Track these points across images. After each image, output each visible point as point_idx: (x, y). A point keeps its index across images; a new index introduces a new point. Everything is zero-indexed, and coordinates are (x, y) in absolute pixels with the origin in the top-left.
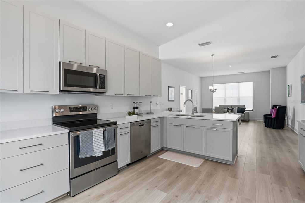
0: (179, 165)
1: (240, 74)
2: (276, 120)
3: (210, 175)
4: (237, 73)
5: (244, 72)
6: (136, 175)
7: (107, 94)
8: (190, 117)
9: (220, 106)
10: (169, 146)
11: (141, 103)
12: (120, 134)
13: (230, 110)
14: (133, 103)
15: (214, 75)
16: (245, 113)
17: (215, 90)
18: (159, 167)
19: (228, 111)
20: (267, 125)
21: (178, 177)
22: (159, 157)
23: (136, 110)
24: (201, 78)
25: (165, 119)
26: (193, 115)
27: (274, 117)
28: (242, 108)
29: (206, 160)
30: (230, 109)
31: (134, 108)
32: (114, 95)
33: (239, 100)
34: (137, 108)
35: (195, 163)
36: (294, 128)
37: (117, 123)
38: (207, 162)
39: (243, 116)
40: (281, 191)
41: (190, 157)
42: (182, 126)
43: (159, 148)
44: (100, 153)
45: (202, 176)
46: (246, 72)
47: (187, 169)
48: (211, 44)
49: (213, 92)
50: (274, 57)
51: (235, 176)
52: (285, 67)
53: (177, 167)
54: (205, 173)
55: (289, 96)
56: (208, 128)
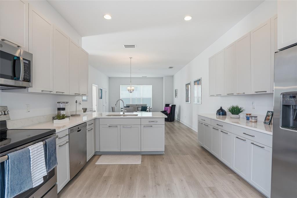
0: (122, 166)
1: (143, 78)
2: (170, 115)
3: (155, 167)
4: (141, 76)
5: (146, 77)
6: (85, 193)
7: (30, 90)
8: (122, 116)
10: (102, 150)
11: (67, 103)
12: (59, 146)
14: (58, 103)
15: (132, 76)
17: (132, 91)
18: (105, 174)
21: (131, 178)
22: (96, 164)
23: (62, 112)
24: (109, 78)
25: (97, 121)
26: (124, 115)
27: (169, 113)
28: (145, 107)
29: (142, 155)
31: (59, 109)
32: (41, 92)
34: (64, 109)
35: (137, 161)
36: (180, 120)
37: (55, 132)
38: (144, 157)
40: (200, 163)
41: (128, 156)
42: (119, 126)
43: (93, 154)
44: (39, 181)
45: (150, 171)
46: (148, 76)
47: (133, 167)
48: (135, 47)
49: (131, 92)
50: (171, 68)
51: (171, 162)
52: (173, 76)
53: (122, 168)
54: (150, 166)
55: (176, 97)
56: (144, 125)
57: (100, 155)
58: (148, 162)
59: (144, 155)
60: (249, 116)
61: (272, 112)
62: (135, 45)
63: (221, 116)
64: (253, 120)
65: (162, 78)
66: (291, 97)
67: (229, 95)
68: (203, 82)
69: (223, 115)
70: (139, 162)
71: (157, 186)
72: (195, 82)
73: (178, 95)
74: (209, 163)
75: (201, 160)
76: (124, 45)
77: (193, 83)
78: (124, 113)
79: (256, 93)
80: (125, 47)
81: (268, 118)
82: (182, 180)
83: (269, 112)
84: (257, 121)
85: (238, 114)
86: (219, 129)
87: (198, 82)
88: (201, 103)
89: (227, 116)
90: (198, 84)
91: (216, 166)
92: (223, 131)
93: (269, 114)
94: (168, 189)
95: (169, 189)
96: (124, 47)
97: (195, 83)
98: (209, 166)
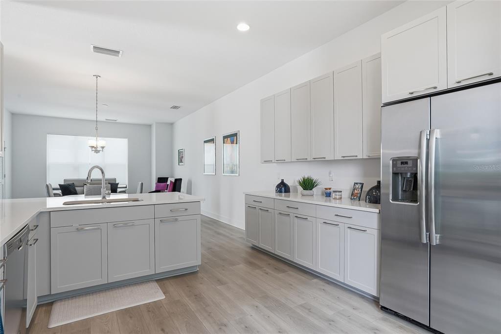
3: (197, 297)
5: (116, 120)
9: (65, 180)
10: (59, 287)
17: (100, 149)
21: (163, 330)
24: (13, 115)
28: (113, 184)
29: (158, 281)
35: (153, 294)
38: (164, 284)
47: (153, 308)
48: (118, 56)
49: (97, 151)
50: (175, 107)
51: (220, 282)
52: (172, 124)
53: (131, 317)
54: (187, 298)
55: (180, 164)
56: (161, 219)
57: (51, 304)
58: (177, 291)
59: (162, 280)
60: (328, 191)
61: (360, 183)
62: (121, 52)
63: (283, 194)
64: (338, 197)
65: (150, 126)
66: (402, 163)
67: (299, 161)
68: (241, 137)
69: (285, 192)
70: (160, 296)
71: (223, 328)
72: (225, 137)
73: (186, 159)
74: (277, 269)
75: (265, 269)
76: (92, 46)
77: (220, 140)
78: (104, 197)
79: (342, 158)
80: (94, 51)
81: (356, 191)
82: (257, 307)
83: (357, 184)
84: (341, 197)
85: (311, 189)
86: (290, 214)
87: (232, 138)
88: (238, 175)
89: (291, 193)
90: (232, 142)
91: (291, 273)
92: (299, 216)
93: (357, 186)
94: (244, 326)
95: (246, 327)
96: (92, 50)
97: (226, 140)
98: (281, 274)
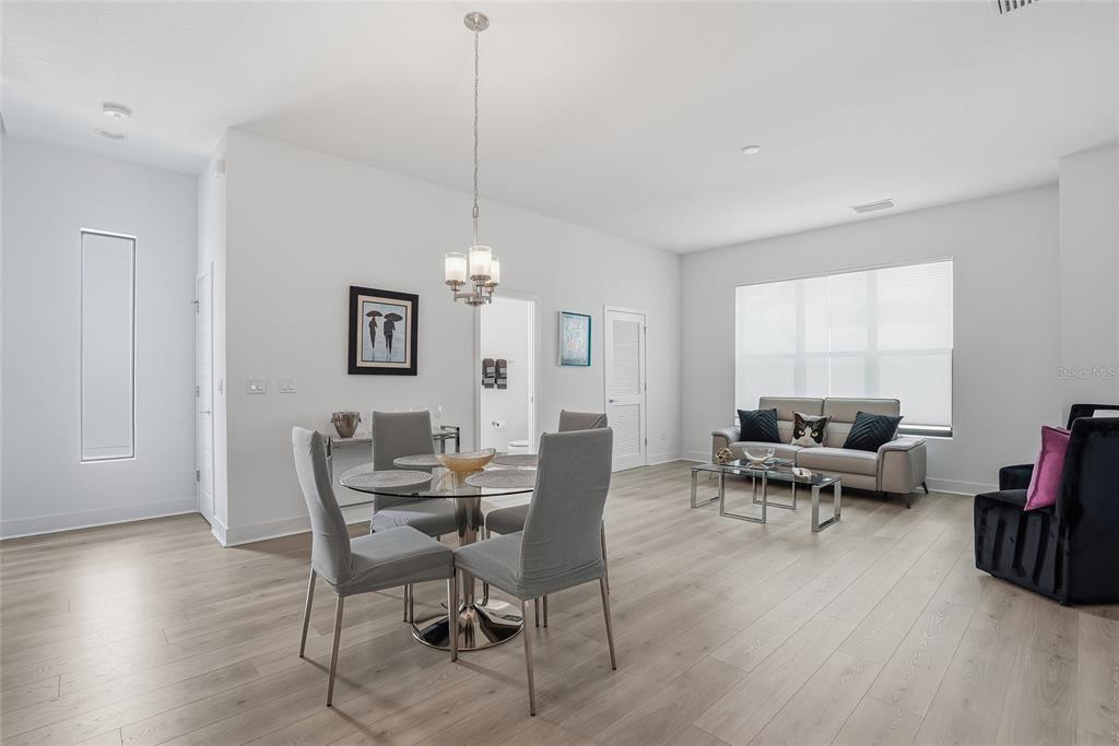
2: (1054, 528)
5: (887, 204)
9: (762, 401)
13: (808, 431)
16: (886, 451)
19: (797, 436)
20: (987, 557)
24: (682, 257)
27: (1042, 497)
28: (878, 419)
30: (810, 424)
33: (871, 371)
39: (873, 471)
